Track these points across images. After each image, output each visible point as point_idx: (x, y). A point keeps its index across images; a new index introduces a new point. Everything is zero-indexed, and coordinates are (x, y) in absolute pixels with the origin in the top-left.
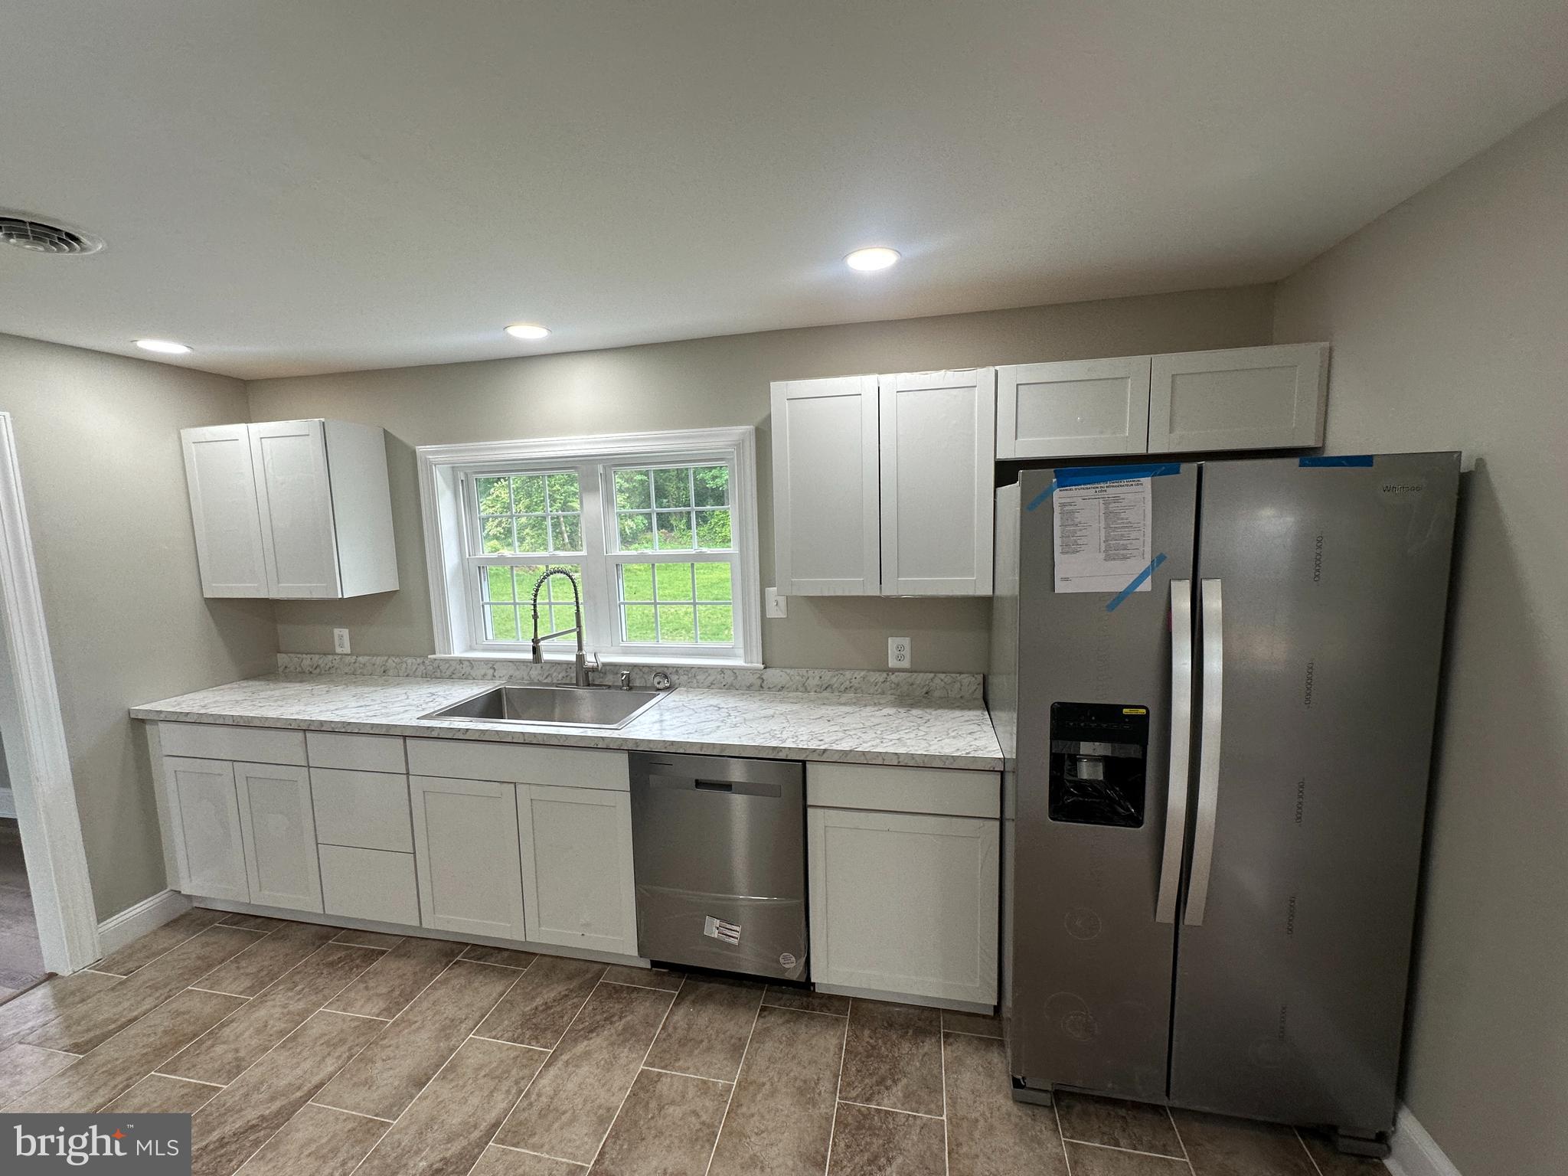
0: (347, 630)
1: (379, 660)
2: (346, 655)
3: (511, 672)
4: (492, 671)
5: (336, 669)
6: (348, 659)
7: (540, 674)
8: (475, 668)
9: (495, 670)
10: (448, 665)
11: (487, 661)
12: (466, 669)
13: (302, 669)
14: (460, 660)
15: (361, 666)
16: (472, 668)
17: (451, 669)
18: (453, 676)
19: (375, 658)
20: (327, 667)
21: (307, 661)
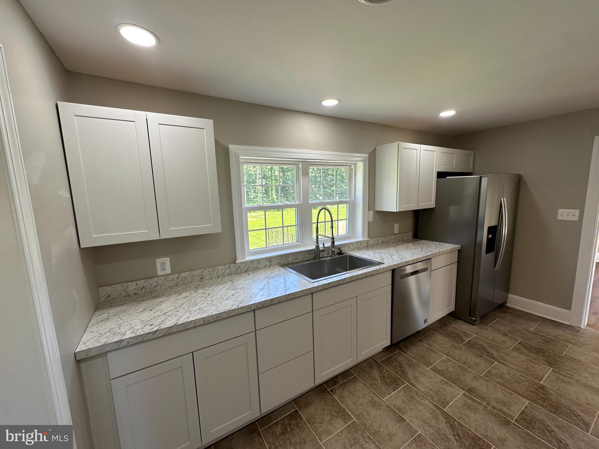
0: (168, 259)
1: (197, 272)
2: (168, 275)
3: (279, 261)
4: (269, 263)
5: (161, 286)
6: (170, 278)
7: (293, 259)
8: (260, 263)
9: (271, 262)
10: (245, 265)
11: (267, 259)
12: (256, 264)
13: (127, 293)
14: (252, 261)
15: (183, 279)
16: (259, 263)
17: (247, 266)
18: (248, 270)
19: (194, 272)
20: (152, 286)
21: (132, 287)
